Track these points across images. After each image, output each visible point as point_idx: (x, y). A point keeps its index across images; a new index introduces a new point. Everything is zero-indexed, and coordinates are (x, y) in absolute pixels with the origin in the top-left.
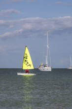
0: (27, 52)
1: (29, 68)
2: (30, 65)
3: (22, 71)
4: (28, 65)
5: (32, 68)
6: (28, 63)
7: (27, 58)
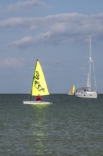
0: (39, 68)
1: (42, 93)
2: (43, 89)
3: (30, 97)
4: (40, 88)
5: (47, 93)
6: (39, 86)
7: (38, 79)
